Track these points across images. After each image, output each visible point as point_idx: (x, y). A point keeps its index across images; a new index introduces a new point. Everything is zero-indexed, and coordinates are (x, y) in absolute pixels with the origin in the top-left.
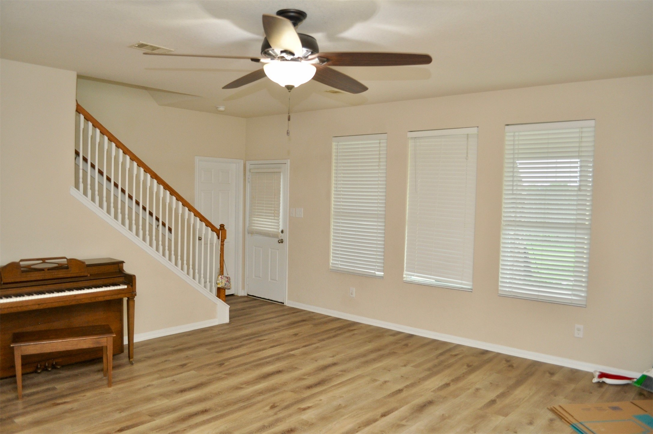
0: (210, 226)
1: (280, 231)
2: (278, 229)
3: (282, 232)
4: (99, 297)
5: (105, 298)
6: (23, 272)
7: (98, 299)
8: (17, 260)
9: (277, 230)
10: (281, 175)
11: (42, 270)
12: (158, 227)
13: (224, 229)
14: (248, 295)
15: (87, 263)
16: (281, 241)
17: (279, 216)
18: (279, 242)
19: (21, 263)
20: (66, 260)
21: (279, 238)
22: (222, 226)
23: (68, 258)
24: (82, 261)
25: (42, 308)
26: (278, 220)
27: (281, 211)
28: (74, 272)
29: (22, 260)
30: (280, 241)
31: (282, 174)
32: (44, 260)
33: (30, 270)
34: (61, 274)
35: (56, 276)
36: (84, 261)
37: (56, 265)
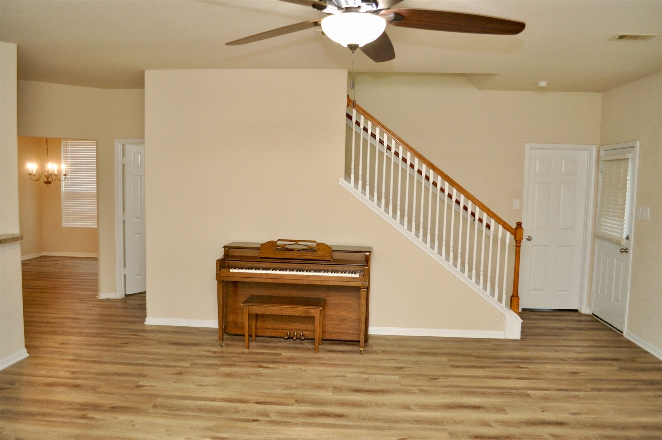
0: (502, 224)
1: (624, 237)
2: (622, 234)
3: (627, 238)
4: (329, 281)
5: (335, 283)
6: (277, 250)
7: (328, 283)
8: (275, 239)
9: (619, 235)
10: (628, 163)
11: (293, 250)
12: (474, 222)
13: (521, 227)
14: (593, 314)
15: (333, 249)
16: (625, 251)
17: (624, 216)
18: (622, 252)
19: (278, 242)
20: (315, 244)
21: (622, 246)
22: (519, 224)
23: (318, 242)
24: (330, 246)
25: (278, 282)
26: (623, 222)
27: (627, 210)
28: (319, 255)
29: (279, 240)
30: (622, 250)
31: (630, 161)
32: (297, 242)
33: (284, 249)
34: (308, 255)
35: (302, 257)
36: (331, 247)
37: (306, 247)
